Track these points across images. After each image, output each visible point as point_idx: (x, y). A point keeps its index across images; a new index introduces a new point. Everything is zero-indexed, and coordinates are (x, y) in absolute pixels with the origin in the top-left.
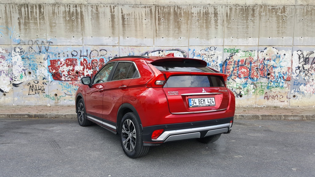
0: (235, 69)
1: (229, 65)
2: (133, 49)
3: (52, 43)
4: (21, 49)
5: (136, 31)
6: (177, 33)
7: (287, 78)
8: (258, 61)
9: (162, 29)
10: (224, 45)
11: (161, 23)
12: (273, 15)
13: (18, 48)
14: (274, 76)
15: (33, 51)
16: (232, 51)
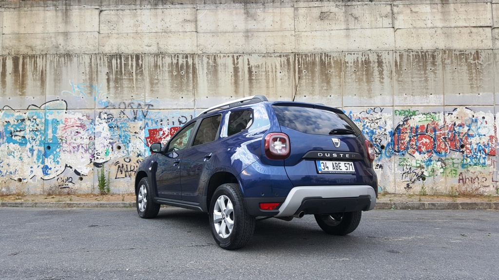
0: (413, 139)
1: (403, 133)
3: (152, 106)
4: (109, 114)
5: (268, 87)
6: (325, 90)
7: (490, 152)
8: (446, 127)
9: (304, 84)
10: (395, 105)
11: (303, 76)
12: (462, 62)
13: (104, 114)
14: (470, 149)
15: (125, 118)
16: (407, 113)
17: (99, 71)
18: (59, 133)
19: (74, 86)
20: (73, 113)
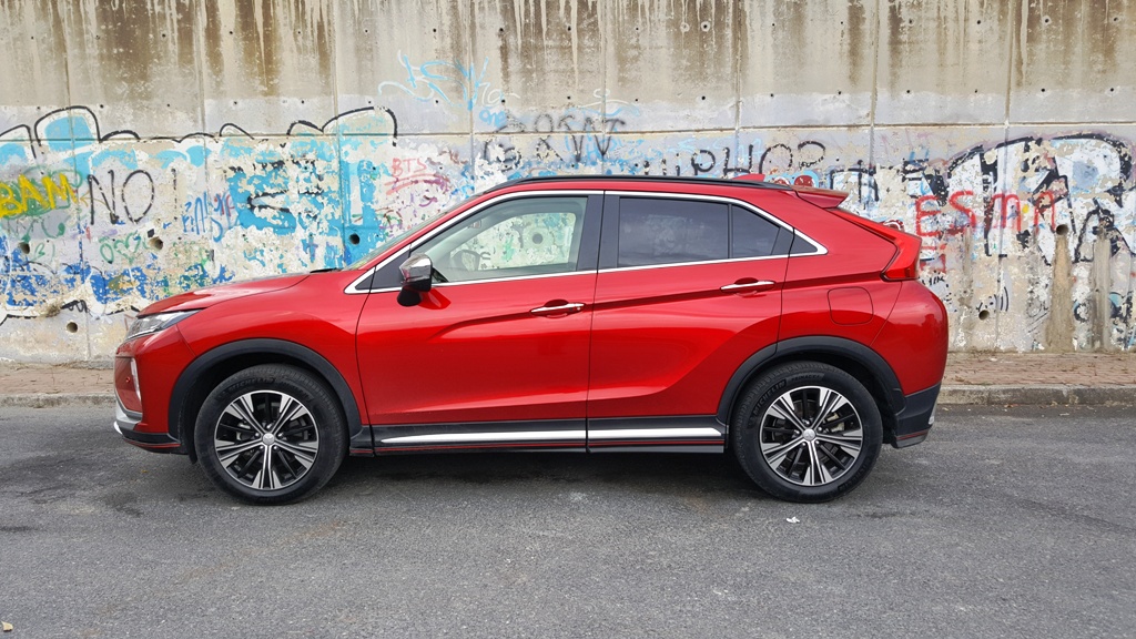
2: (926, 135)
3: (623, 123)
4: (510, 149)
5: (942, 65)
6: (1099, 72)
9: (1043, 55)
11: (1040, 34)
13: (497, 147)
15: (553, 157)
17: (478, 25)
18: (381, 200)
19: (413, 68)
20: (413, 145)
